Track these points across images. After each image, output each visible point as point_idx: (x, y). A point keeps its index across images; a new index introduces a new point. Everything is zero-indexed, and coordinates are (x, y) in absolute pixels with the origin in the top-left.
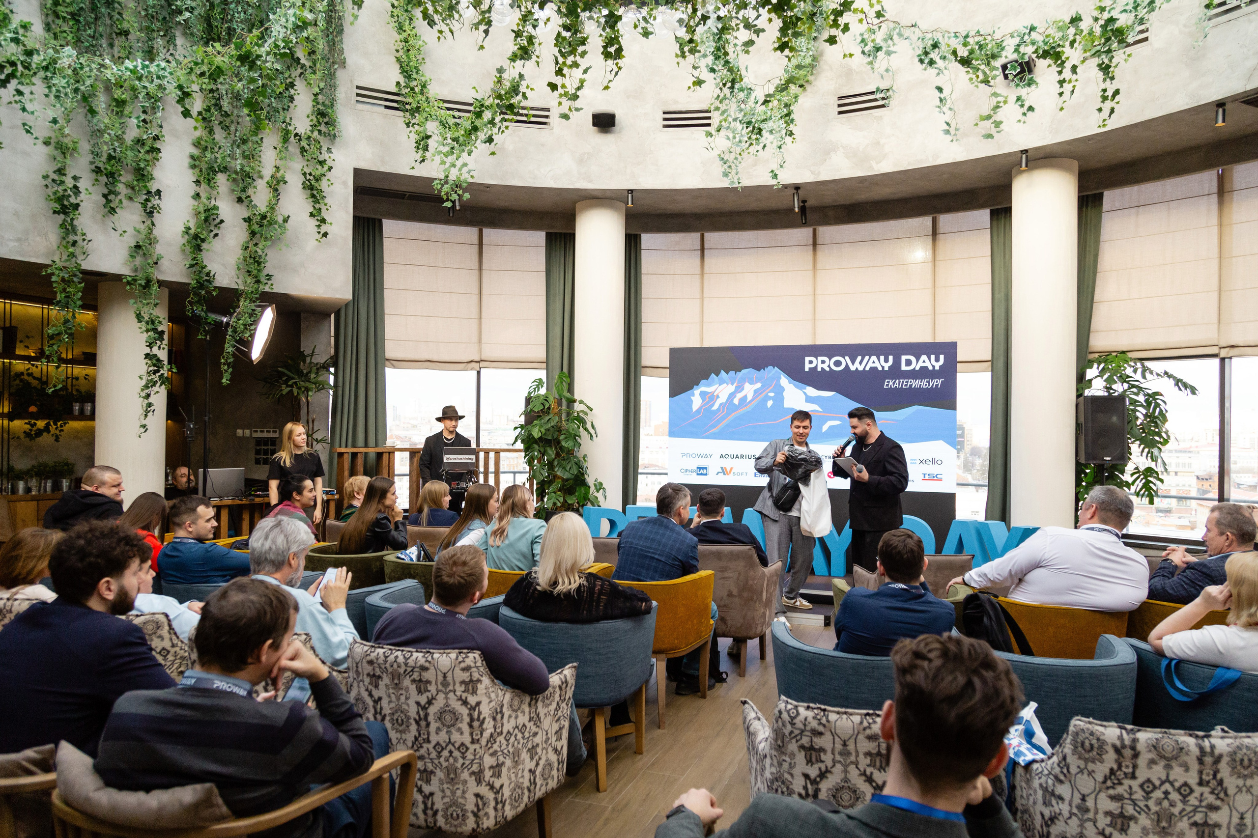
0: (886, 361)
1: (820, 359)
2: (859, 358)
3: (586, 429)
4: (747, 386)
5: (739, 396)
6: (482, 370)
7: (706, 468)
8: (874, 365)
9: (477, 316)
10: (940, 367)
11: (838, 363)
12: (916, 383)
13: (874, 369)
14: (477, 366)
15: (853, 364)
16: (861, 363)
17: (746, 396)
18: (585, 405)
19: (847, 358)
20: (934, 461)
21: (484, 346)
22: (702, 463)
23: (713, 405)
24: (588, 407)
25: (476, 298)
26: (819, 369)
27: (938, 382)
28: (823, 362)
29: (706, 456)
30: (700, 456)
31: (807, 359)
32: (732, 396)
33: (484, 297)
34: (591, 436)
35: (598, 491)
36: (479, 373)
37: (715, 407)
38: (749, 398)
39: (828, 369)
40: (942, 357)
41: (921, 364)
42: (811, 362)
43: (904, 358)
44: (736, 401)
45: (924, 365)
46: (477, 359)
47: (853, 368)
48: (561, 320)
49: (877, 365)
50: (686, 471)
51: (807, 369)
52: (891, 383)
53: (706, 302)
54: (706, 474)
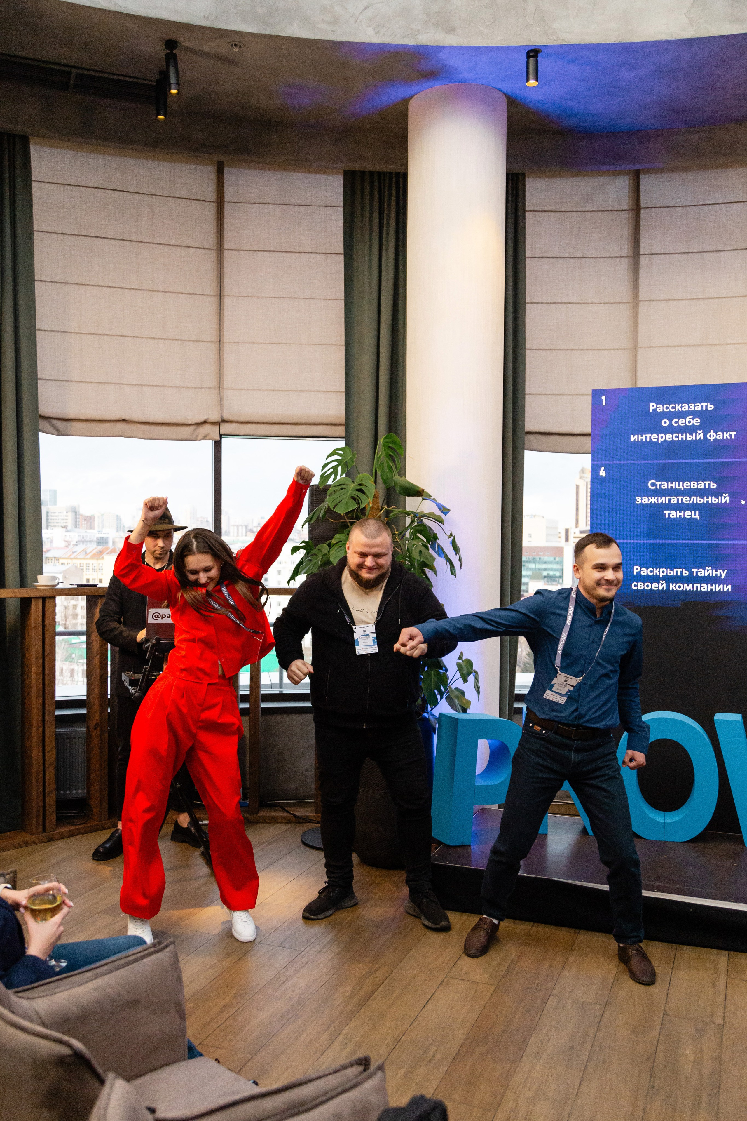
3: (441, 552)
6: (225, 441)
9: (214, 337)
14: (214, 431)
18: (434, 501)
21: (227, 394)
24: (441, 507)
25: (211, 303)
33: (227, 301)
34: (452, 566)
35: (465, 680)
36: (218, 445)
46: (214, 417)
48: (374, 342)
53: (643, 308)
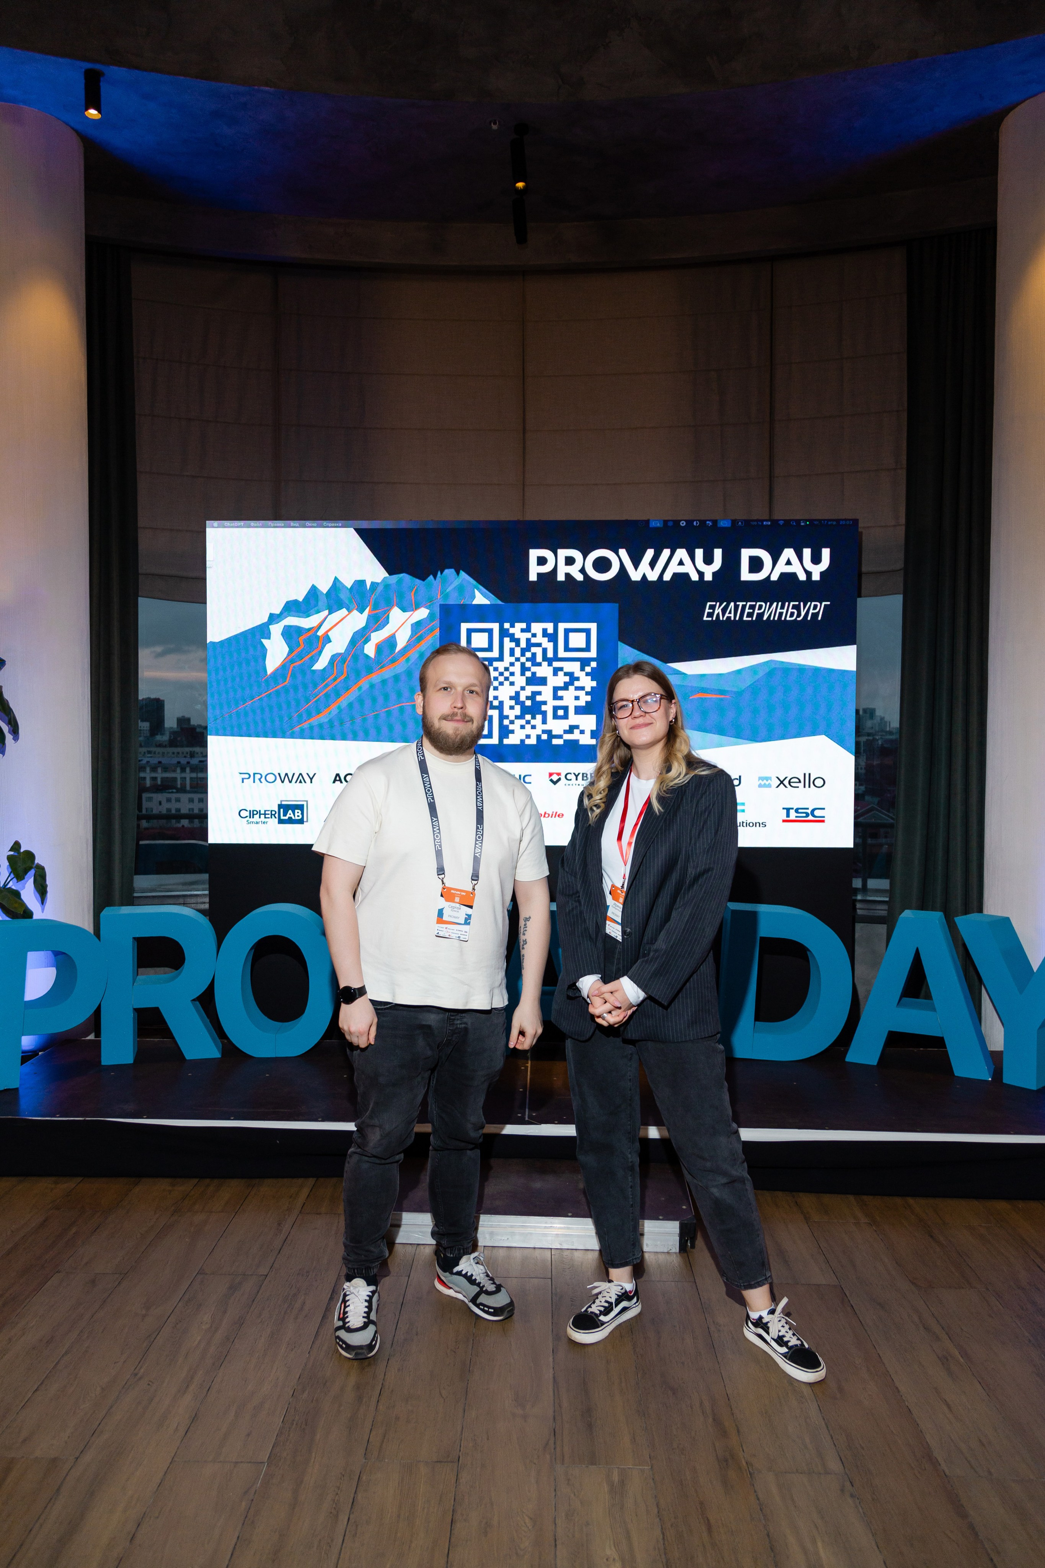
0: (708, 560)
1: (563, 553)
2: (650, 553)
4: (396, 615)
5: (377, 637)
7: (300, 808)
8: (681, 570)
10: (822, 573)
11: (602, 565)
12: (771, 611)
13: (681, 578)
15: (636, 567)
16: (653, 564)
17: (391, 641)
19: (623, 552)
20: (809, 781)
22: (292, 793)
23: (315, 659)
26: (561, 577)
27: (817, 608)
28: (570, 561)
29: (301, 779)
30: (285, 778)
31: (534, 554)
32: (360, 638)
35: (20, 878)
37: (321, 664)
38: (402, 641)
39: (580, 577)
40: (826, 553)
41: (781, 567)
42: (542, 561)
43: (746, 554)
44: (370, 650)
45: (789, 569)
47: (635, 576)
49: (688, 568)
50: (252, 814)
51: (533, 577)
52: (718, 610)
53: (286, 433)
54: (301, 821)
